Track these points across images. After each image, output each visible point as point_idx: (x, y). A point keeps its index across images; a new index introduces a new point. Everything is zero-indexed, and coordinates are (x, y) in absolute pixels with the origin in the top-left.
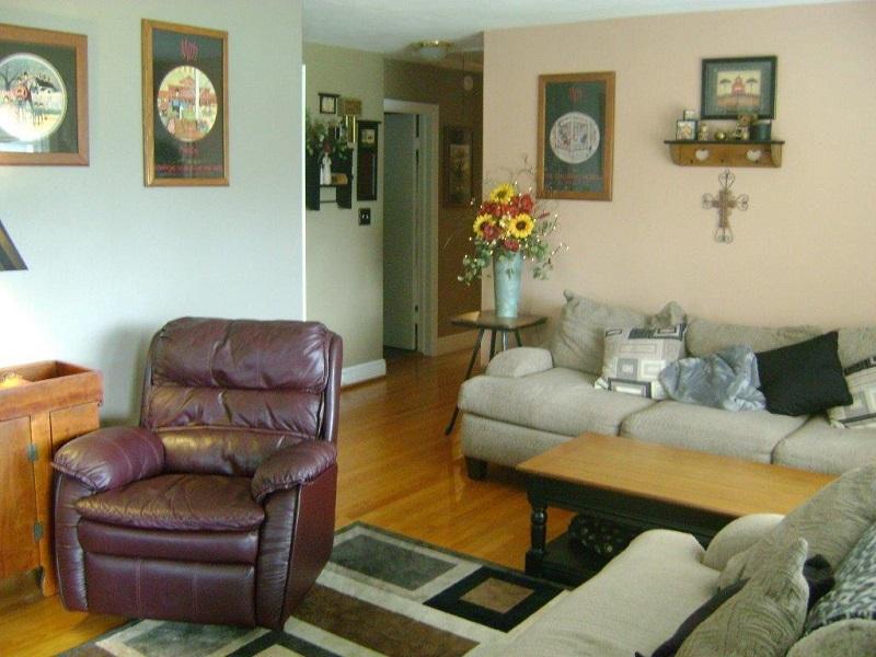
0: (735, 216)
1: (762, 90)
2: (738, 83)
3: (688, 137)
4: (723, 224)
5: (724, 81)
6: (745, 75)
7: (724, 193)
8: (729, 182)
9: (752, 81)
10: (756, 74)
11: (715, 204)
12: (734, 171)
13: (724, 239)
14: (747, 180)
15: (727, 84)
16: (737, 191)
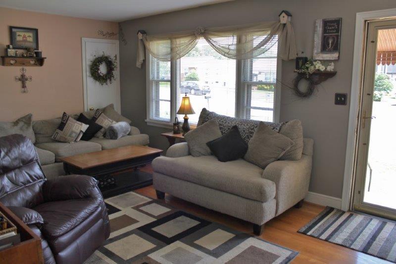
0: (27, 83)
1: (33, 40)
2: (24, 37)
3: (13, 55)
4: (24, 86)
5: (19, 35)
6: (27, 34)
7: (23, 76)
8: (24, 72)
9: (29, 36)
10: (31, 34)
11: (20, 80)
12: (25, 68)
13: (24, 92)
14: (31, 71)
15: (20, 36)
16: (27, 75)
